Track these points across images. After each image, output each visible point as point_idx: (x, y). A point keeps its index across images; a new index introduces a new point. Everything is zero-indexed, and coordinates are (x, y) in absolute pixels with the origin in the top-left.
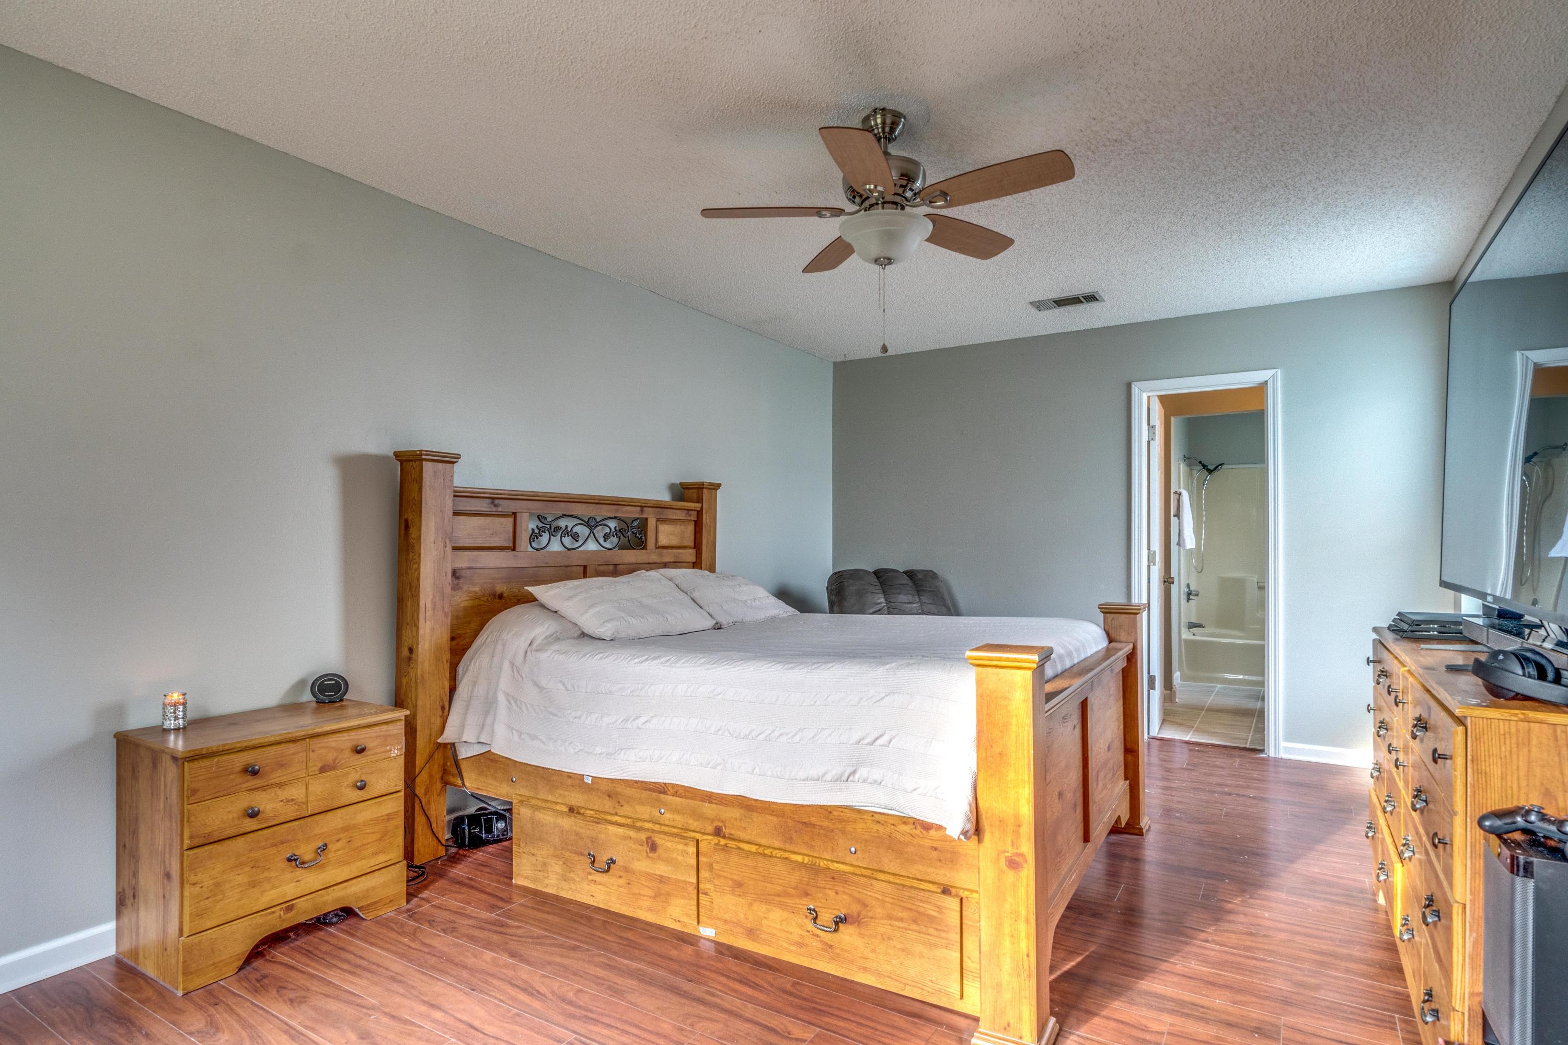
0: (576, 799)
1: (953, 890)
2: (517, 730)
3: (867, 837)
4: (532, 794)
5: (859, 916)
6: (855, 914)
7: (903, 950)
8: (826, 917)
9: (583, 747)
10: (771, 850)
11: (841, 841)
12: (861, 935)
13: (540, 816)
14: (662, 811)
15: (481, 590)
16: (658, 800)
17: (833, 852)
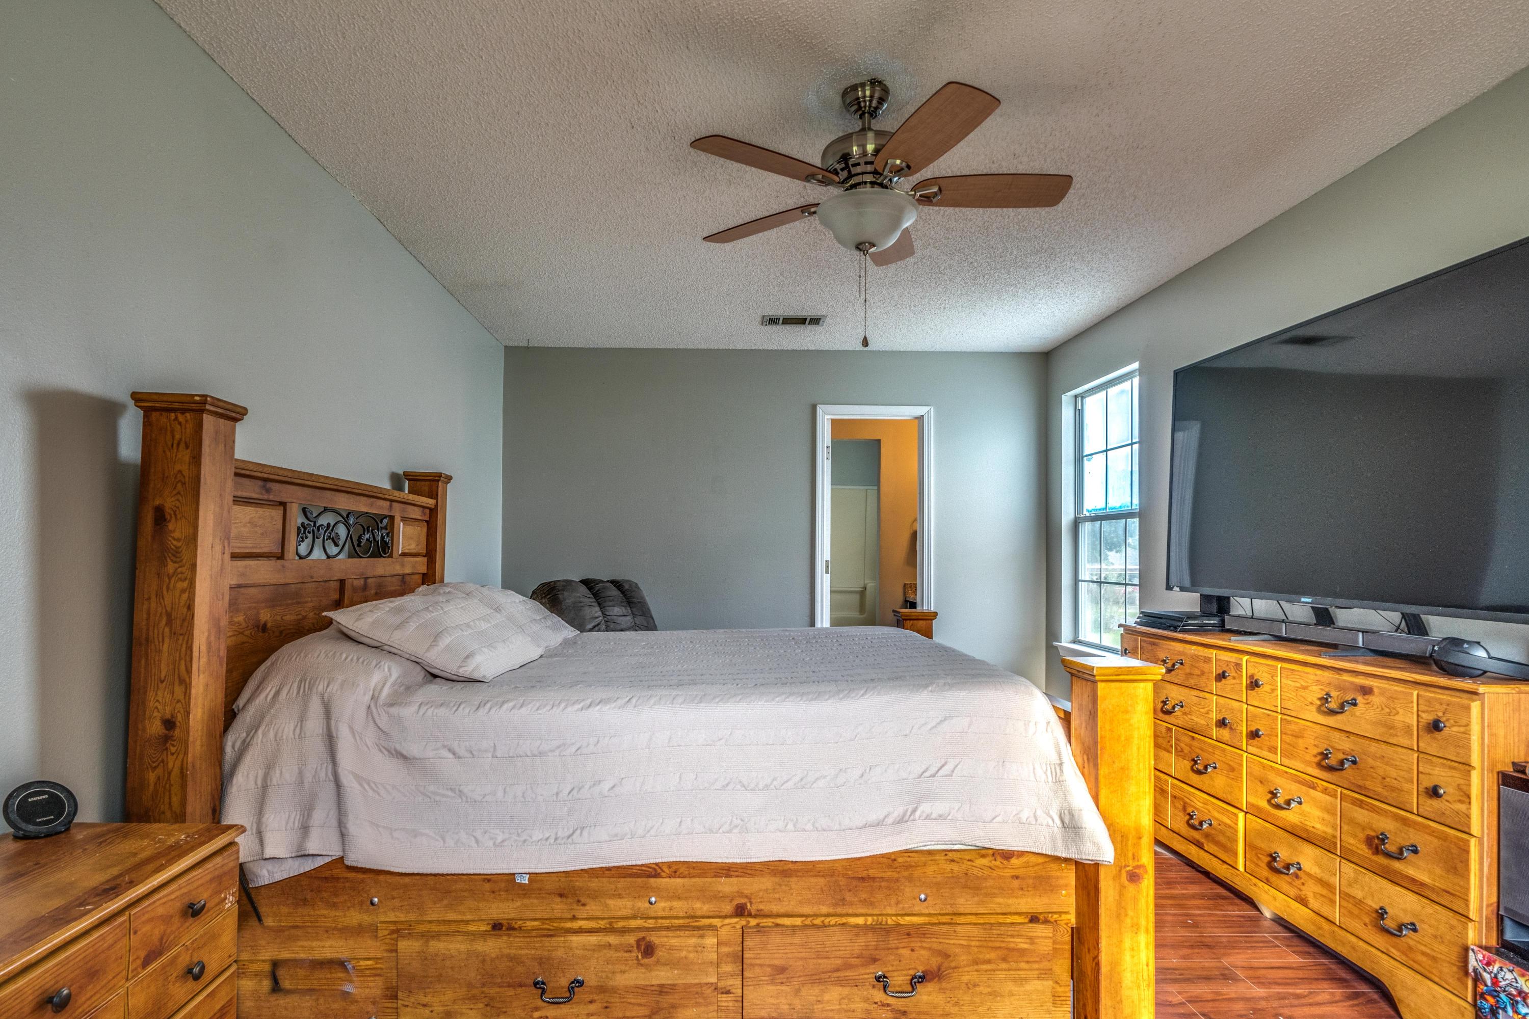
0: (501, 909)
1: (1041, 917)
2: (384, 827)
3: (939, 879)
4: (412, 917)
5: (939, 969)
6: (935, 968)
7: (990, 994)
8: (899, 980)
9: (507, 836)
10: (823, 918)
11: (908, 891)
12: (942, 990)
13: (439, 946)
14: (653, 899)
15: (244, 620)
16: (645, 887)
17: (897, 904)
